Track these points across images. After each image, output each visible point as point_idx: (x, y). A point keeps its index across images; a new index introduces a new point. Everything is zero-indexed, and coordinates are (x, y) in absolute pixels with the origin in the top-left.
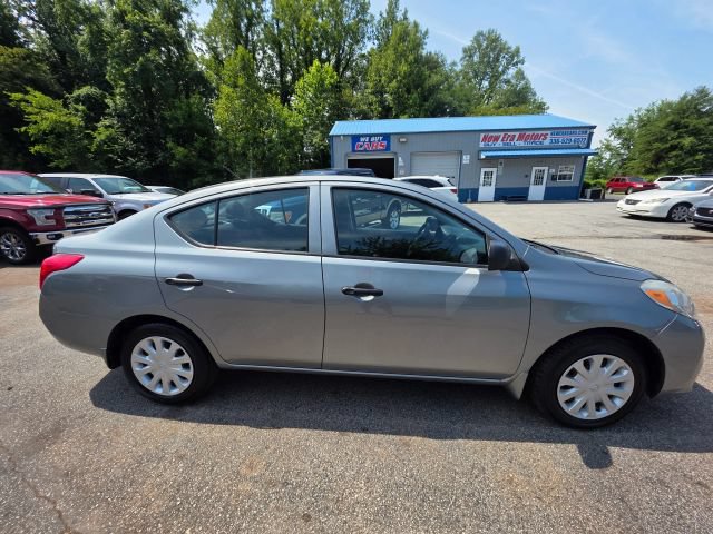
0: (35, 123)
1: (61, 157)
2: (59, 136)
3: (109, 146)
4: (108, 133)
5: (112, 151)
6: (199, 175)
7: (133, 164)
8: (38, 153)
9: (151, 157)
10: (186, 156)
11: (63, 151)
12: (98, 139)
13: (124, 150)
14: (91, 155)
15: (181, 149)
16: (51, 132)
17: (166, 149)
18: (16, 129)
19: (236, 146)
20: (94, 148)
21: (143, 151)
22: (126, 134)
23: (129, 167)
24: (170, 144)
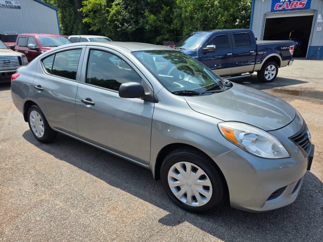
0: (86, 5)
1: (95, 25)
2: (95, 12)
3: (116, 17)
4: (116, 9)
5: (117, 20)
6: (162, 34)
7: (127, 28)
8: (86, 22)
9: (137, 22)
10: (155, 21)
11: (96, 21)
12: (112, 13)
13: (123, 19)
14: (108, 23)
15: (152, 16)
16: (92, 10)
17: (144, 17)
18: (79, 10)
19: (186, 12)
20: (109, 18)
21: (132, 19)
22: (126, 8)
23: (124, 30)
24: (147, 14)
